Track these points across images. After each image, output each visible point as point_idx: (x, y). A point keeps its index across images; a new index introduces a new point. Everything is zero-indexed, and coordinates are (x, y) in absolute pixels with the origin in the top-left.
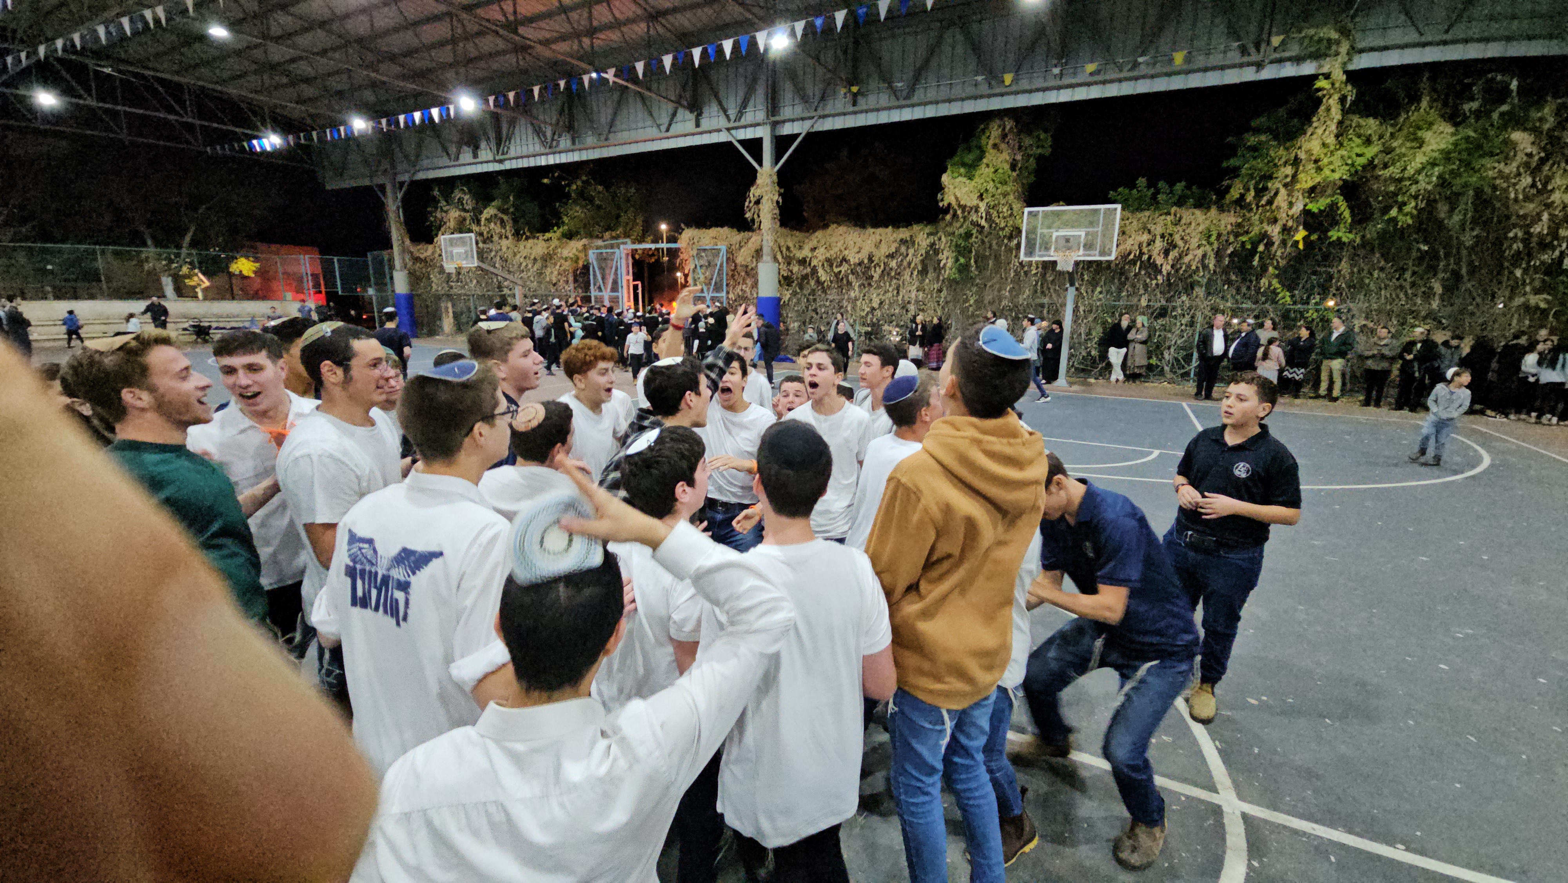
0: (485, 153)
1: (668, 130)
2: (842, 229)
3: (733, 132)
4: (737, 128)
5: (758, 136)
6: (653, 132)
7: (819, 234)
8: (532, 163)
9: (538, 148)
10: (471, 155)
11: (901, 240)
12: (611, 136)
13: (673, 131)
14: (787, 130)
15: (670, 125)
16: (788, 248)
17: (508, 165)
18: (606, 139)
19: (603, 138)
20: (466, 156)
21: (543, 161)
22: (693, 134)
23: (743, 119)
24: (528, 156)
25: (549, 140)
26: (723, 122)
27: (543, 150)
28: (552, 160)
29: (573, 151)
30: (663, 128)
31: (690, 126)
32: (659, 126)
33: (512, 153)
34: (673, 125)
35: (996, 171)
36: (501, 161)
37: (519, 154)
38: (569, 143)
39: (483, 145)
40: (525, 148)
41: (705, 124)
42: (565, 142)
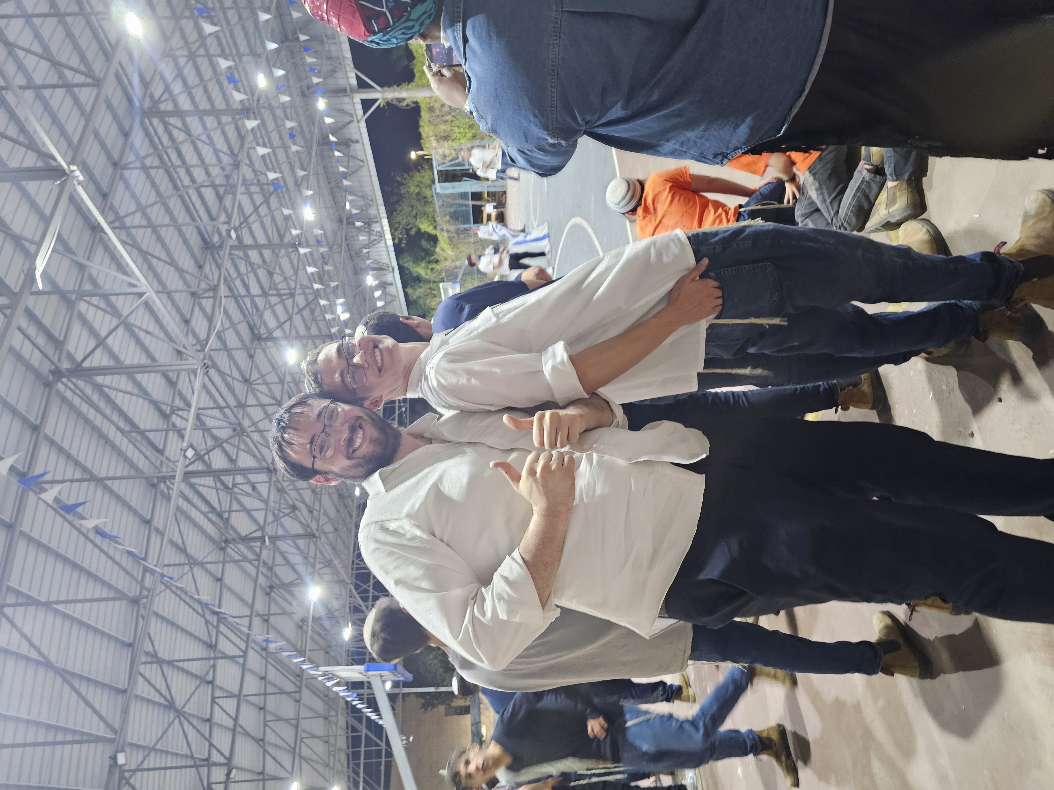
0: (389, 278)
1: (363, 161)
3: (359, 118)
4: (357, 116)
5: (360, 101)
6: (364, 171)
8: (391, 249)
9: (382, 244)
10: (391, 287)
12: (370, 198)
13: (364, 158)
14: (354, 82)
15: (358, 160)
17: (395, 264)
18: (372, 201)
19: (371, 203)
20: (391, 290)
21: (390, 242)
22: (363, 144)
23: (351, 112)
24: (388, 251)
25: (377, 238)
26: (354, 125)
27: (383, 242)
28: (388, 236)
29: (381, 223)
30: (362, 164)
31: (358, 147)
32: (361, 167)
33: (386, 261)
34: (360, 157)
36: (393, 269)
37: (386, 257)
38: (378, 225)
39: (384, 279)
40: (383, 253)
41: (355, 137)
42: (376, 228)
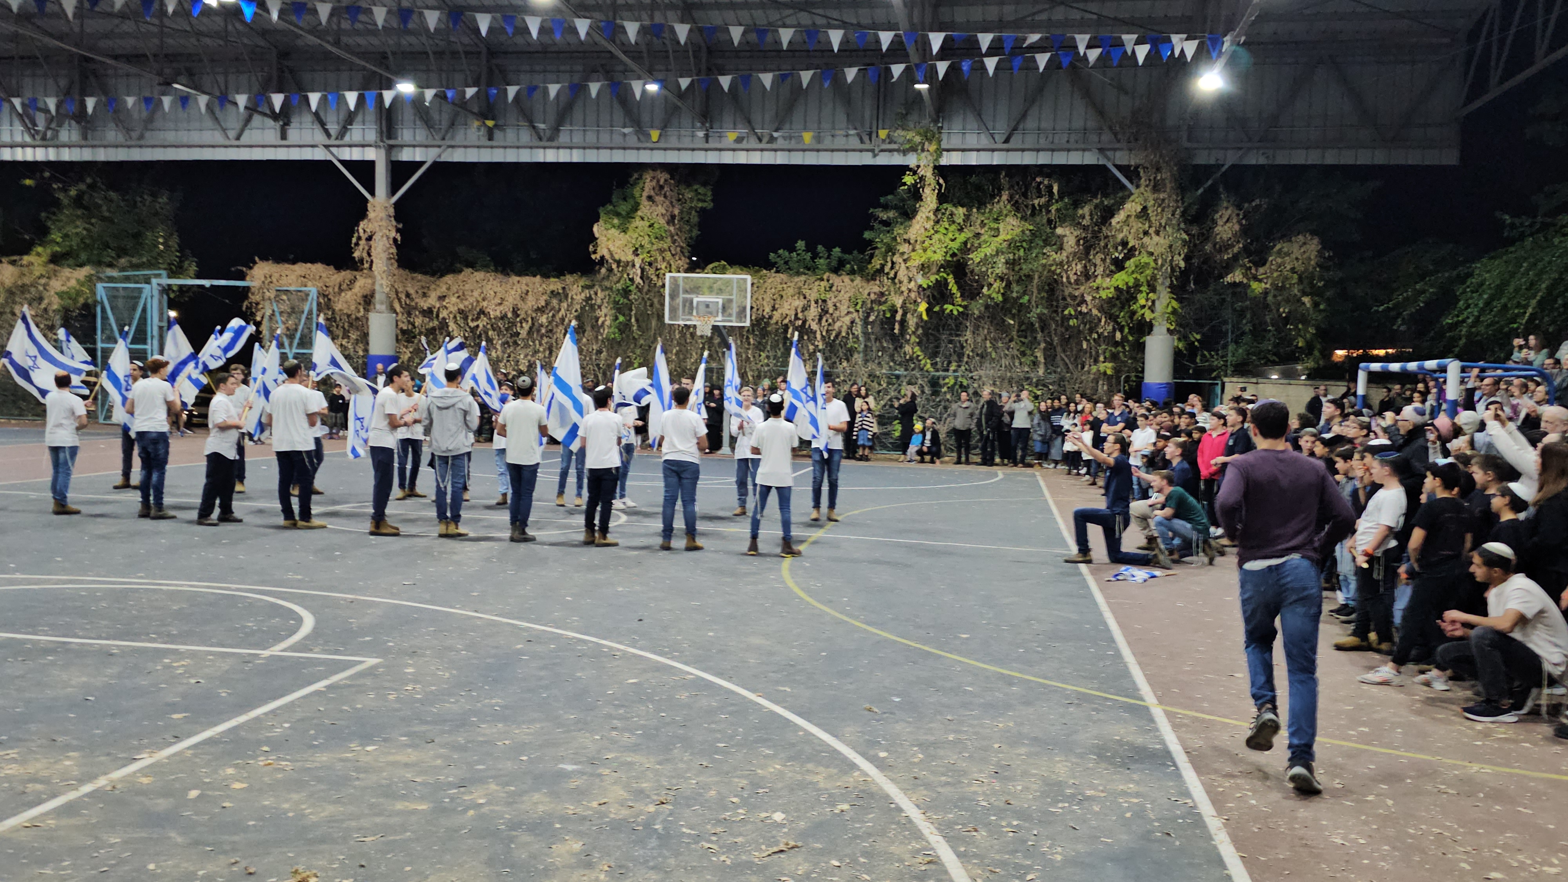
1: (237, 137)
2: (479, 275)
3: (333, 150)
4: (339, 146)
5: (369, 159)
7: (449, 279)
9: (20, 140)
11: (552, 292)
13: (244, 140)
15: (242, 129)
16: (408, 295)
18: (139, 137)
23: (348, 137)
25: (42, 128)
26: (320, 139)
28: (42, 155)
29: (81, 147)
30: (231, 134)
32: (224, 129)
34: (246, 132)
35: (651, 226)
41: (294, 137)
42: (69, 134)
